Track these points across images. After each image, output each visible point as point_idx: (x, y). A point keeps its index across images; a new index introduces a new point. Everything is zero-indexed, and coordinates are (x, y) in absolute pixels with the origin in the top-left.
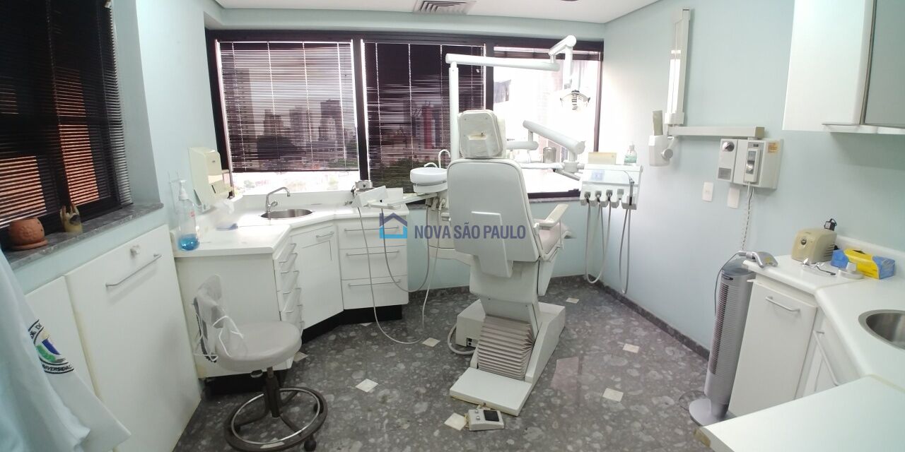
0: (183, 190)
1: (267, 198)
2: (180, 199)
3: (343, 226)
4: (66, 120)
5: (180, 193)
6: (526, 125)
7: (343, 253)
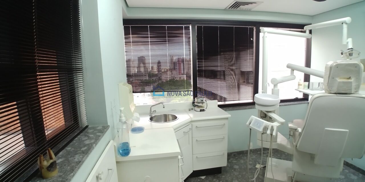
0: (122, 115)
1: (151, 108)
2: (120, 120)
3: (195, 124)
4: (43, 69)
5: (120, 117)
6: (288, 67)
7: (194, 140)
